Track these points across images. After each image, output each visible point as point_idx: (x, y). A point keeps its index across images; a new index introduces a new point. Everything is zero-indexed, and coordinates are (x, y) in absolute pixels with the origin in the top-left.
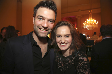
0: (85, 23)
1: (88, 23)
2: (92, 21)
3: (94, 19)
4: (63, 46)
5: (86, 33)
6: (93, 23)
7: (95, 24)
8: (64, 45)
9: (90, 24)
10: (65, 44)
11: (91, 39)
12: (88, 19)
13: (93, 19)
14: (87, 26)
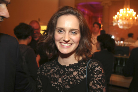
0: (116, 16)
1: (122, 16)
2: (129, 14)
3: (133, 10)
4: (66, 47)
5: (117, 33)
6: (130, 17)
7: (133, 19)
8: (67, 45)
9: (124, 18)
10: (69, 44)
11: (125, 44)
12: (122, 9)
13: (131, 9)
14: (119, 21)
